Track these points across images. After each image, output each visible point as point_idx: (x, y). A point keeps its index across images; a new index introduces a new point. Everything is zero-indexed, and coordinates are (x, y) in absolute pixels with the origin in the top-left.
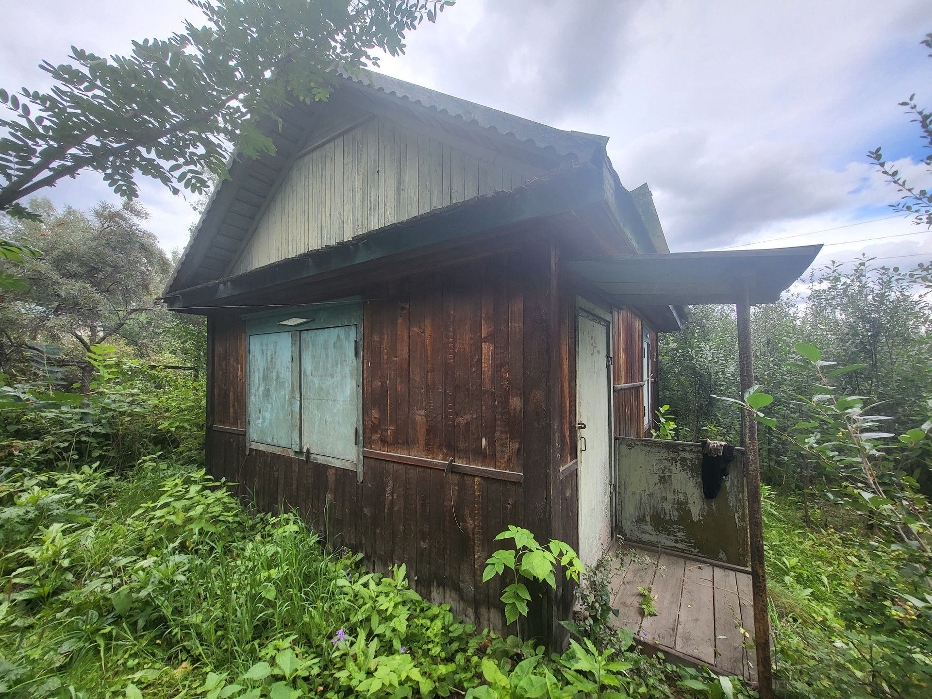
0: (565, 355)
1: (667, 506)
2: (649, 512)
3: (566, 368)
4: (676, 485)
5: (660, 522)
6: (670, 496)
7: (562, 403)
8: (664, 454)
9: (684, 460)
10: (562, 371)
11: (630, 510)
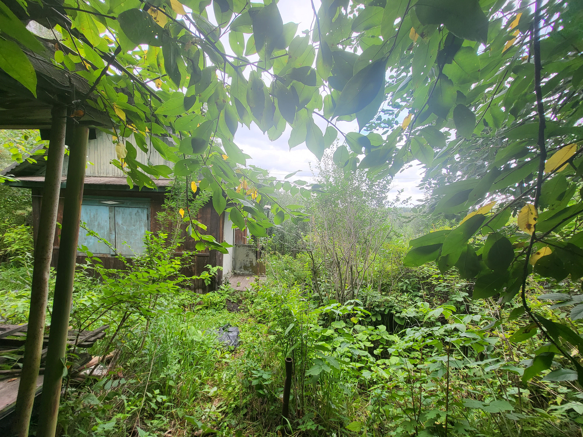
0: (221, 223)
1: (248, 263)
2: (243, 265)
3: (221, 226)
4: (250, 257)
5: (246, 268)
6: (249, 260)
7: (220, 235)
8: (248, 248)
9: (252, 250)
10: (220, 228)
11: (238, 266)
